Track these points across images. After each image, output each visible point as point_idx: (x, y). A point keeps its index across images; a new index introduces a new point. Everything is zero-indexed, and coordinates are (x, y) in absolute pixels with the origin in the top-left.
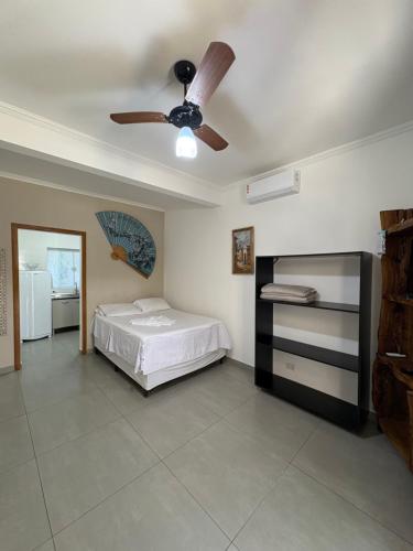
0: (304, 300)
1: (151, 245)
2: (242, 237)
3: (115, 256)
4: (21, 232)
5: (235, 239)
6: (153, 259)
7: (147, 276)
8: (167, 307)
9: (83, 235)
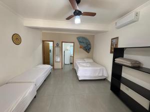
0: (130, 65)
1: (90, 44)
2: (114, 41)
3: (81, 47)
4: (63, 43)
5: (112, 42)
6: (90, 48)
7: (88, 52)
8: (92, 61)
9: (74, 43)
